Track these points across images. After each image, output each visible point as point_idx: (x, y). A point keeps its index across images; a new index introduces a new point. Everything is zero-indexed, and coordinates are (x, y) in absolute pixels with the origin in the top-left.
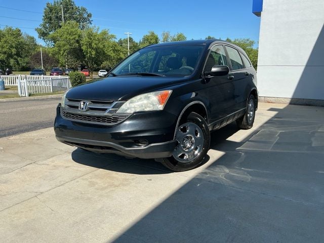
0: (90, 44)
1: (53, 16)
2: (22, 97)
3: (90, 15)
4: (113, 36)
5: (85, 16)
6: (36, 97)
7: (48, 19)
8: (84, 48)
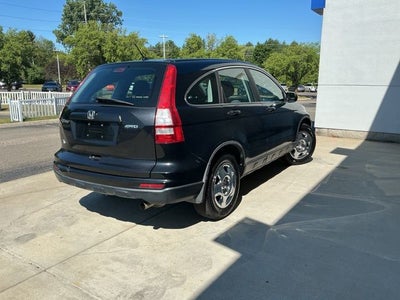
0: (115, 51)
1: (74, 15)
2: (14, 122)
3: (119, 14)
4: (144, 41)
5: (115, 14)
6: (32, 123)
7: (69, 19)
8: (106, 55)
